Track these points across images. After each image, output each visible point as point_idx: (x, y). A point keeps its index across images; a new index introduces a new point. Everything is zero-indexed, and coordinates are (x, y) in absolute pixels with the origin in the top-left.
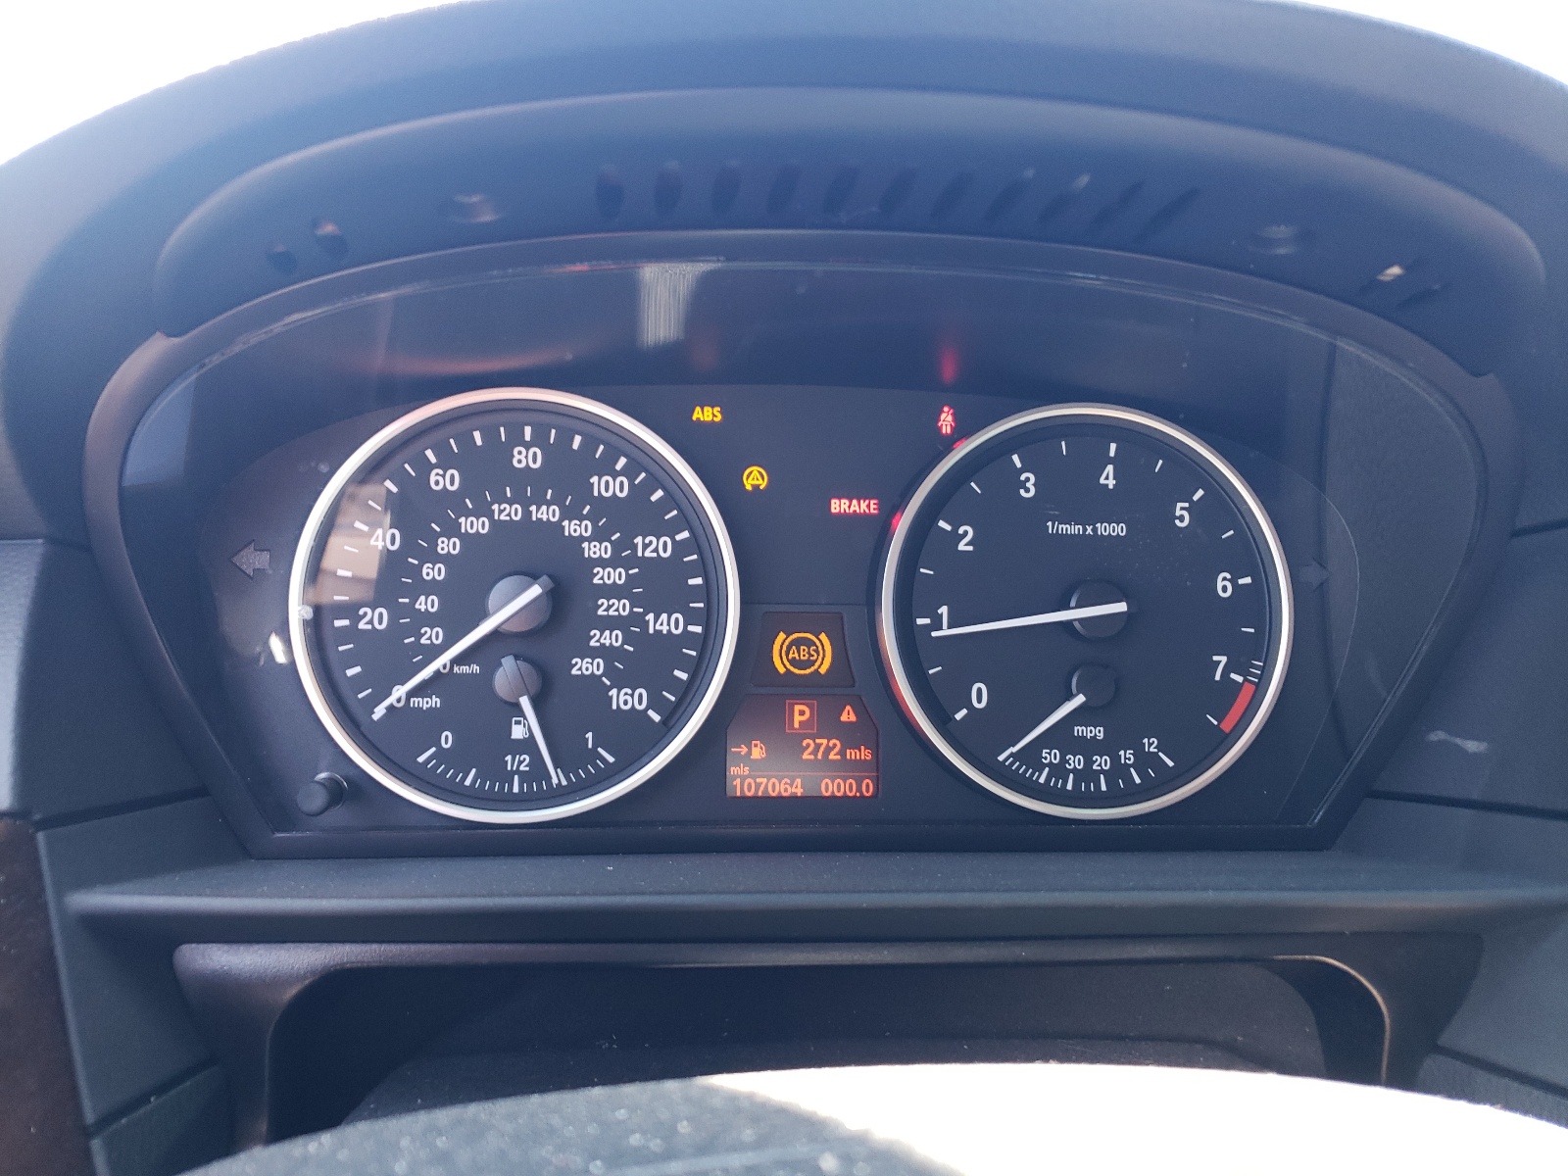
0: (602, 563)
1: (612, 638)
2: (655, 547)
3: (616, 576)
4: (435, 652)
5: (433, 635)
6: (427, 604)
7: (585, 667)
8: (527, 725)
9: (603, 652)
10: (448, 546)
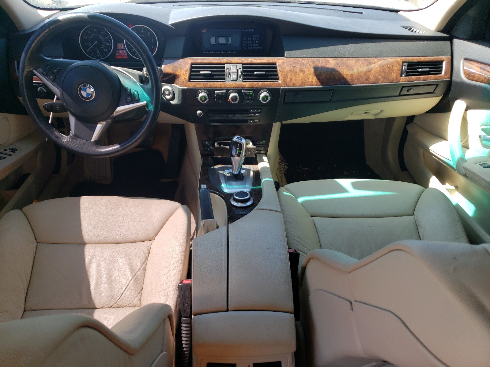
0: (102, 39)
1: (104, 45)
2: (106, 38)
3: (104, 40)
4: (91, 46)
5: (90, 45)
6: (90, 42)
7: (102, 48)
8: (98, 52)
9: (103, 46)
10: (90, 38)
